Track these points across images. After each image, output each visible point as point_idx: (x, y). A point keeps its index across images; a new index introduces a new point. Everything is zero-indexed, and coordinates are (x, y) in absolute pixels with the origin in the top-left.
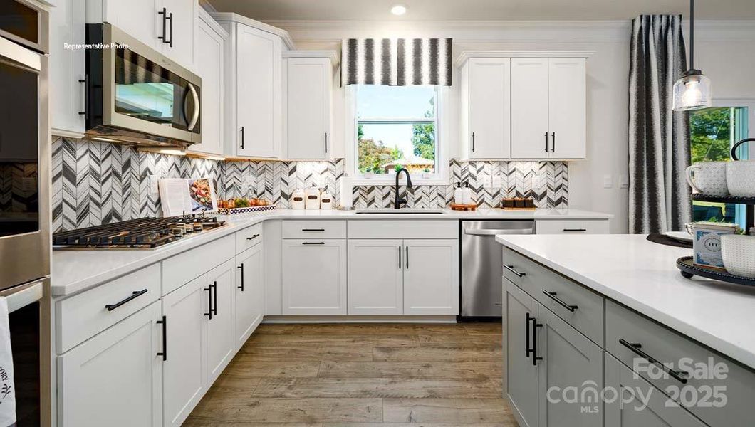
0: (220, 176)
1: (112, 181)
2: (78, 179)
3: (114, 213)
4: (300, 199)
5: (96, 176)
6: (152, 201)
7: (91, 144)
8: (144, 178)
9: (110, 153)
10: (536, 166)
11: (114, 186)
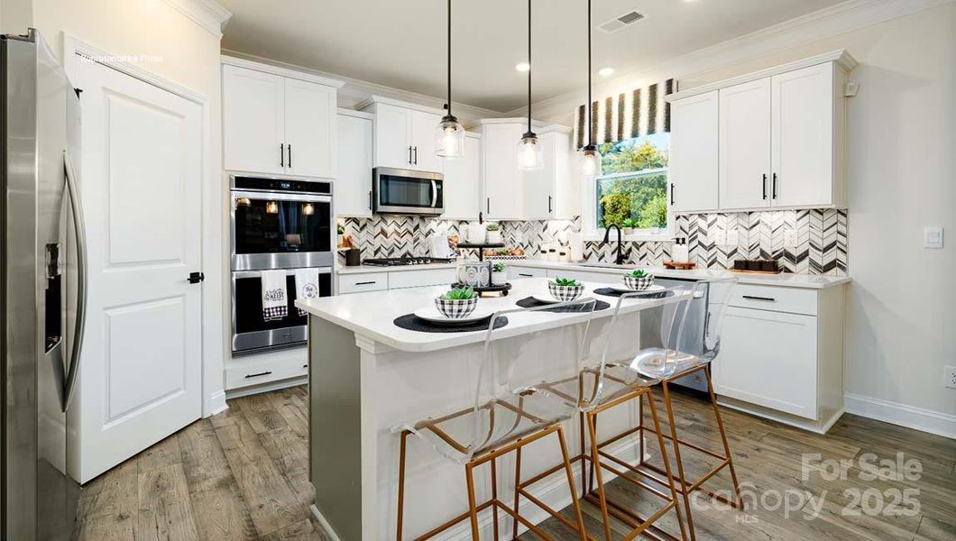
1: (408, 236)
2: (389, 235)
4: (545, 252)
8: (428, 235)
10: (794, 216)
11: (409, 239)
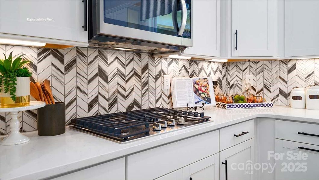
0: (225, 75)
1: (134, 80)
2: (109, 78)
3: (135, 103)
4: (300, 98)
5: (122, 76)
6: (165, 95)
7: (118, 54)
8: (158, 78)
9: (133, 59)
11: (136, 83)
